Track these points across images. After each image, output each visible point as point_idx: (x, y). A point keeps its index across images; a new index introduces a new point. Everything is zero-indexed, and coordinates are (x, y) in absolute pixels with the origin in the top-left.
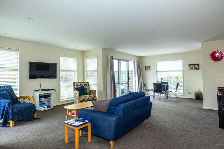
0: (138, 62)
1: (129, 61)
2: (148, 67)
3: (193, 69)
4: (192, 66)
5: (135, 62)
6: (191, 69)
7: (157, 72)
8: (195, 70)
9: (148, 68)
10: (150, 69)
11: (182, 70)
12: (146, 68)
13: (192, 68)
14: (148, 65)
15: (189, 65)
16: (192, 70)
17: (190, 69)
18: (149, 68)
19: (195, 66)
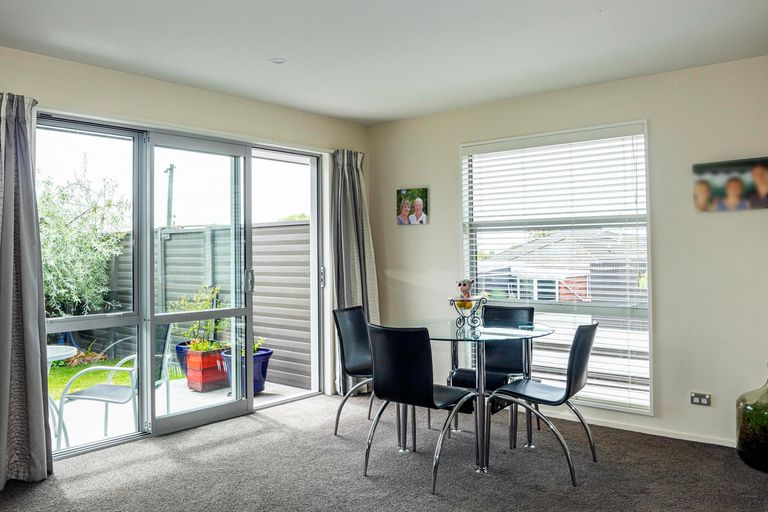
0: (343, 160)
1: (255, 152)
2: (411, 194)
3: (732, 199)
4: (719, 180)
5: (319, 159)
6: (711, 200)
7: (473, 228)
8: (741, 207)
9: (414, 201)
10: (426, 210)
11: (642, 209)
12: (399, 200)
13: (716, 197)
14: (415, 182)
15: (699, 169)
16: (723, 208)
17: (702, 198)
18: (419, 201)
19: (748, 178)
